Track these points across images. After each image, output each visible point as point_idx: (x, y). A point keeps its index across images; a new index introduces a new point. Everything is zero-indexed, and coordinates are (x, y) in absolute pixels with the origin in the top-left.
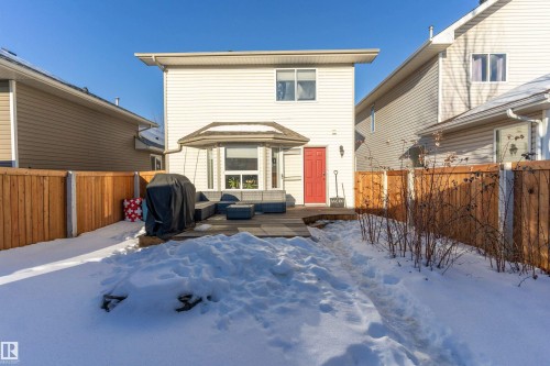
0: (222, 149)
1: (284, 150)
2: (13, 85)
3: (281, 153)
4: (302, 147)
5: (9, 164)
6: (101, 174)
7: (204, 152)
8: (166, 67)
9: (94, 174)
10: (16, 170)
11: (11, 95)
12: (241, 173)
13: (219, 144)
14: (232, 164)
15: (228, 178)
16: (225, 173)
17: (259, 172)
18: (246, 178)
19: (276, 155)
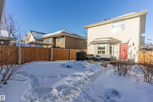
0: (97, 45)
1: (114, 44)
2: (65, 36)
3: (113, 45)
4: (119, 44)
5: (64, 48)
6: (75, 50)
7: (94, 45)
8: (88, 28)
9: (74, 50)
10: (65, 49)
11: (65, 38)
12: (101, 50)
13: (97, 44)
14: (99, 48)
15: (98, 51)
16: (98, 50)
17: (106, 50)
18: (102, 51)
19: (111, 46)
